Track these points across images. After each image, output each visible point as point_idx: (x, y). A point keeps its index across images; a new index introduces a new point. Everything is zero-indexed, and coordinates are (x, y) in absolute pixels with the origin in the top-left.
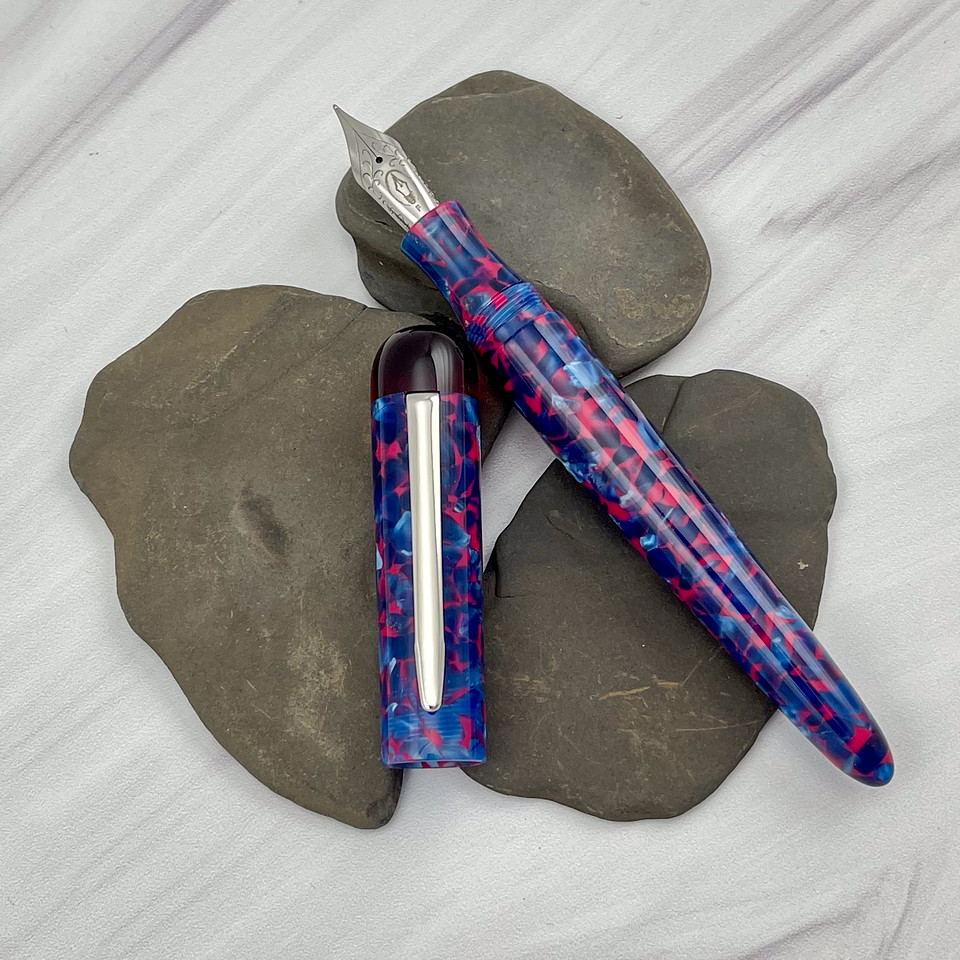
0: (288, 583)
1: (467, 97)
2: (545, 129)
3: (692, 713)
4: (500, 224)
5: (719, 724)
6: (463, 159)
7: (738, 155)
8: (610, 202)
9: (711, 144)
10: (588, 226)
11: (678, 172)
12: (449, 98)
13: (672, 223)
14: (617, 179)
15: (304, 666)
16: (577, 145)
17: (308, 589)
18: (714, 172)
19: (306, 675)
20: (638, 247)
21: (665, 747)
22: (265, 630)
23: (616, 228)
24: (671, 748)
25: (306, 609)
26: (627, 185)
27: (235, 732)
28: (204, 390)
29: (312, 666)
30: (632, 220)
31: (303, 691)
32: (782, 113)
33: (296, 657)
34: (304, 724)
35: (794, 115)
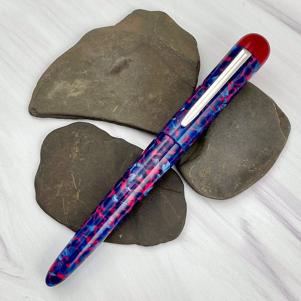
0: (102, 76)
1: (277, 115)
2: (268, 141)
3: (69, 203)
4: (229, 128)
5: (66, 212)
6: (252, 115)
7: (270, 209)
8: (243, 164)
9: (273, 199)
10: (232, 157)
11: (261, 189)
12: (276, 109)
13: (238, 185)
14: (252, 166)
15: (76, 84)
16: (263, 152)
17: (100, 82)
18: (263, 201)
19: (73, 85)
20: (227, 174)
21: (57, 195)
22: (86, 71)
23: (233, 166)
24: (57, 197)
25: (94, 83)
26: (250, 170)
27: (54, 67)
28: (161, 43)
29: (76, 86)
30: (237, 172)
31: (68, 85)
32: (289, 223)
33: (78, 81)
34: (58, 86)
35: (288, 227)
